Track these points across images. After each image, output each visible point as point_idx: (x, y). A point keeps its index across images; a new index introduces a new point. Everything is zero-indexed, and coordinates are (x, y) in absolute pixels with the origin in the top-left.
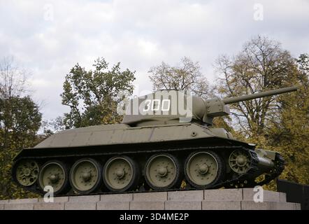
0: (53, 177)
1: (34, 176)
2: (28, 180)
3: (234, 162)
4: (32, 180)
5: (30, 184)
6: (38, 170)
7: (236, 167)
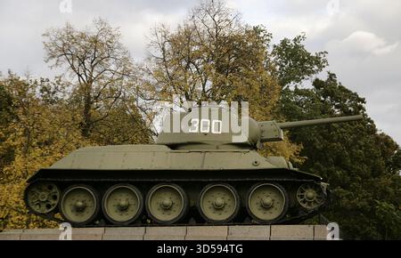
0: (80, 204)
1: (52, 202)
2: (44, 206)
3: (302, 197)
4: (49, 207)
5: (46, 211)
6: (58, 194)
7: (304, 202)
